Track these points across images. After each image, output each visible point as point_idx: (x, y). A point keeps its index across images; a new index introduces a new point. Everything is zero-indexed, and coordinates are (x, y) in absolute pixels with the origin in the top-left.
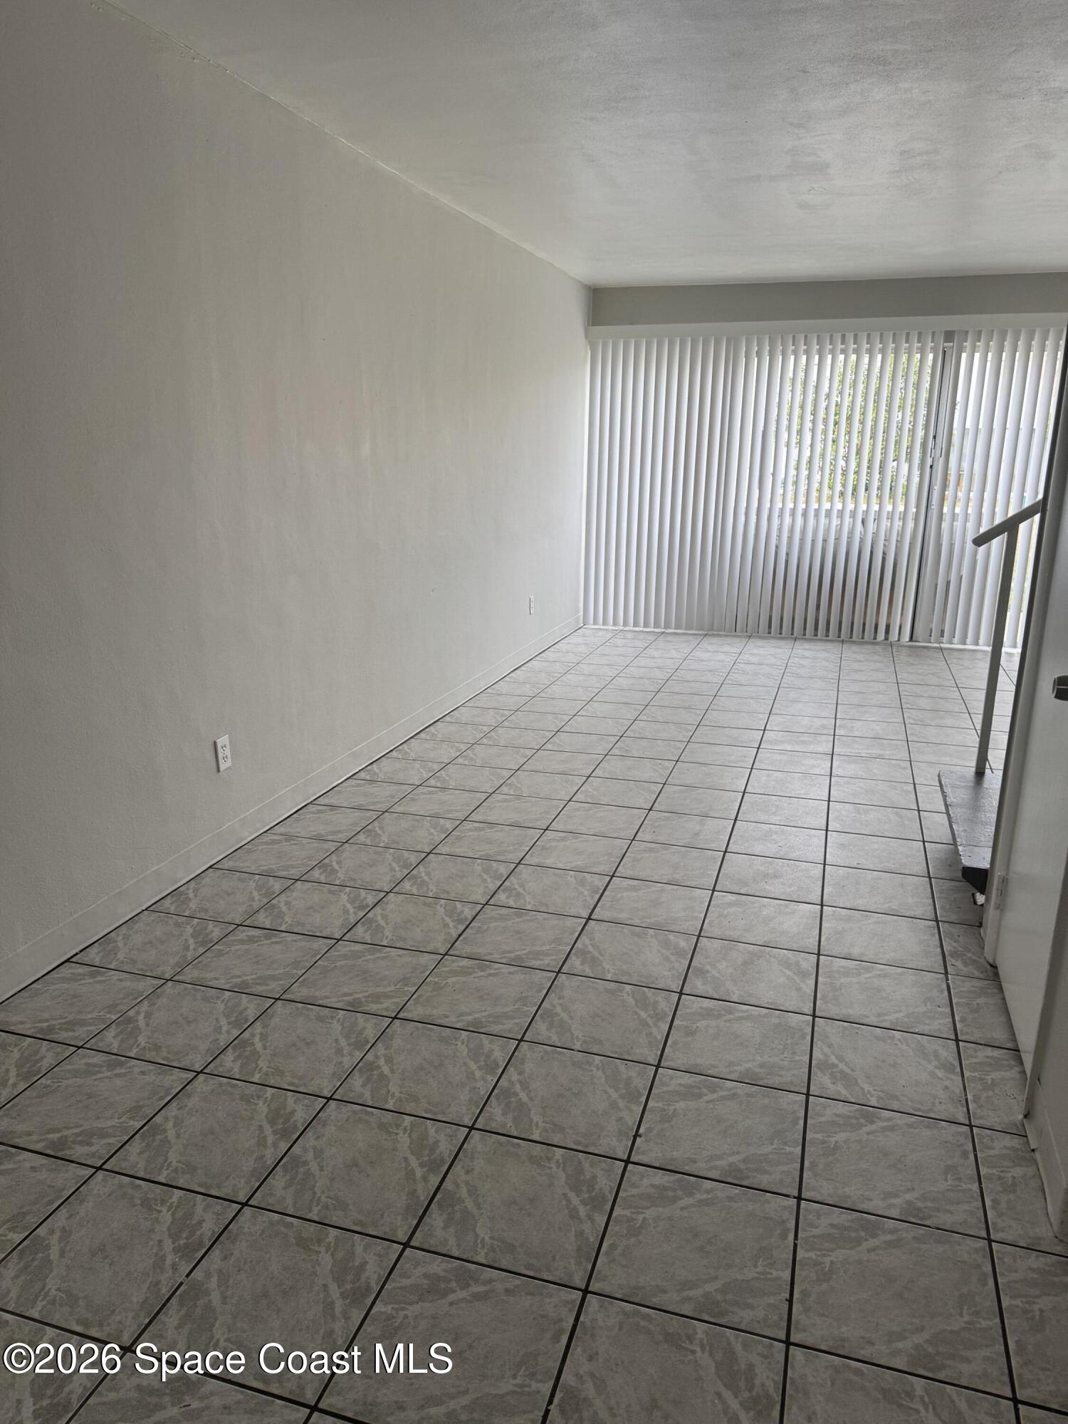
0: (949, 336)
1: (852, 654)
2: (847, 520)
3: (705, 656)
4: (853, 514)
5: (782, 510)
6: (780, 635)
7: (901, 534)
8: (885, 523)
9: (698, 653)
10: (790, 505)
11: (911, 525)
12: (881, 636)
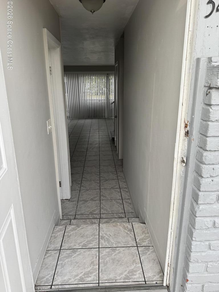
0: (108, 74)
1: (100, 120)
2: (97, 101)
3: (79, 122)
4: (98, 100)
5: (88, 100)
6: (90, 118)
7: (105, 102)
8: (102, 101)
9: (78, 122)
10: (89, 99)
11: (106, 101)
12: (104, 117)
